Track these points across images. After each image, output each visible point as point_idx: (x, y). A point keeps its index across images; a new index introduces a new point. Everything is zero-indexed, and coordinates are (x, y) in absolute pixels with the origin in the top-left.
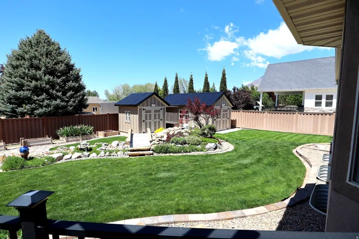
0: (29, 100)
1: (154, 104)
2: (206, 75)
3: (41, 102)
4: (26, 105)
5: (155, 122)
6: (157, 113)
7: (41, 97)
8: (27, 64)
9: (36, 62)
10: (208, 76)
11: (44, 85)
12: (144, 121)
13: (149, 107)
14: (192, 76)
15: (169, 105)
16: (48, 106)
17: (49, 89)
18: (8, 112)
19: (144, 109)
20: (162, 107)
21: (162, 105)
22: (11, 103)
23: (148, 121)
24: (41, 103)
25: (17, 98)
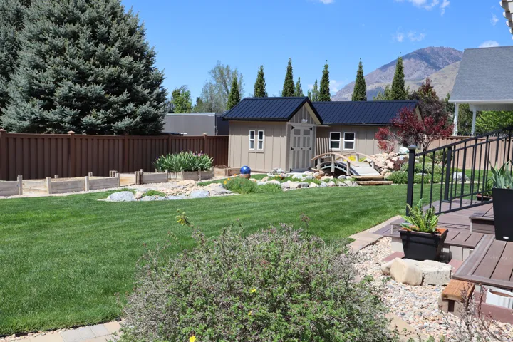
0: (100, 102)
1: (305, 119)
2: (360, 67)
3: (121, 106)
4: (98, 111)
5: (304, 152)
6: (307, 136)
7: (121, 97)
8: (87, 32)
9: (102, 29)
10: (363, 69)
11: (124, 75)
12: (292, 149)
13: (298, 124)
14: (326, 67)
15: (321, 122)
16: (132, 115)
17: (131, 84)
18: (65, 123)
19: (293, 128)
20: (312, 126)
21: (313, 122)
22: (72, 107)
23: (296, 149)
24: (122, 109)
25: (80, 97)
